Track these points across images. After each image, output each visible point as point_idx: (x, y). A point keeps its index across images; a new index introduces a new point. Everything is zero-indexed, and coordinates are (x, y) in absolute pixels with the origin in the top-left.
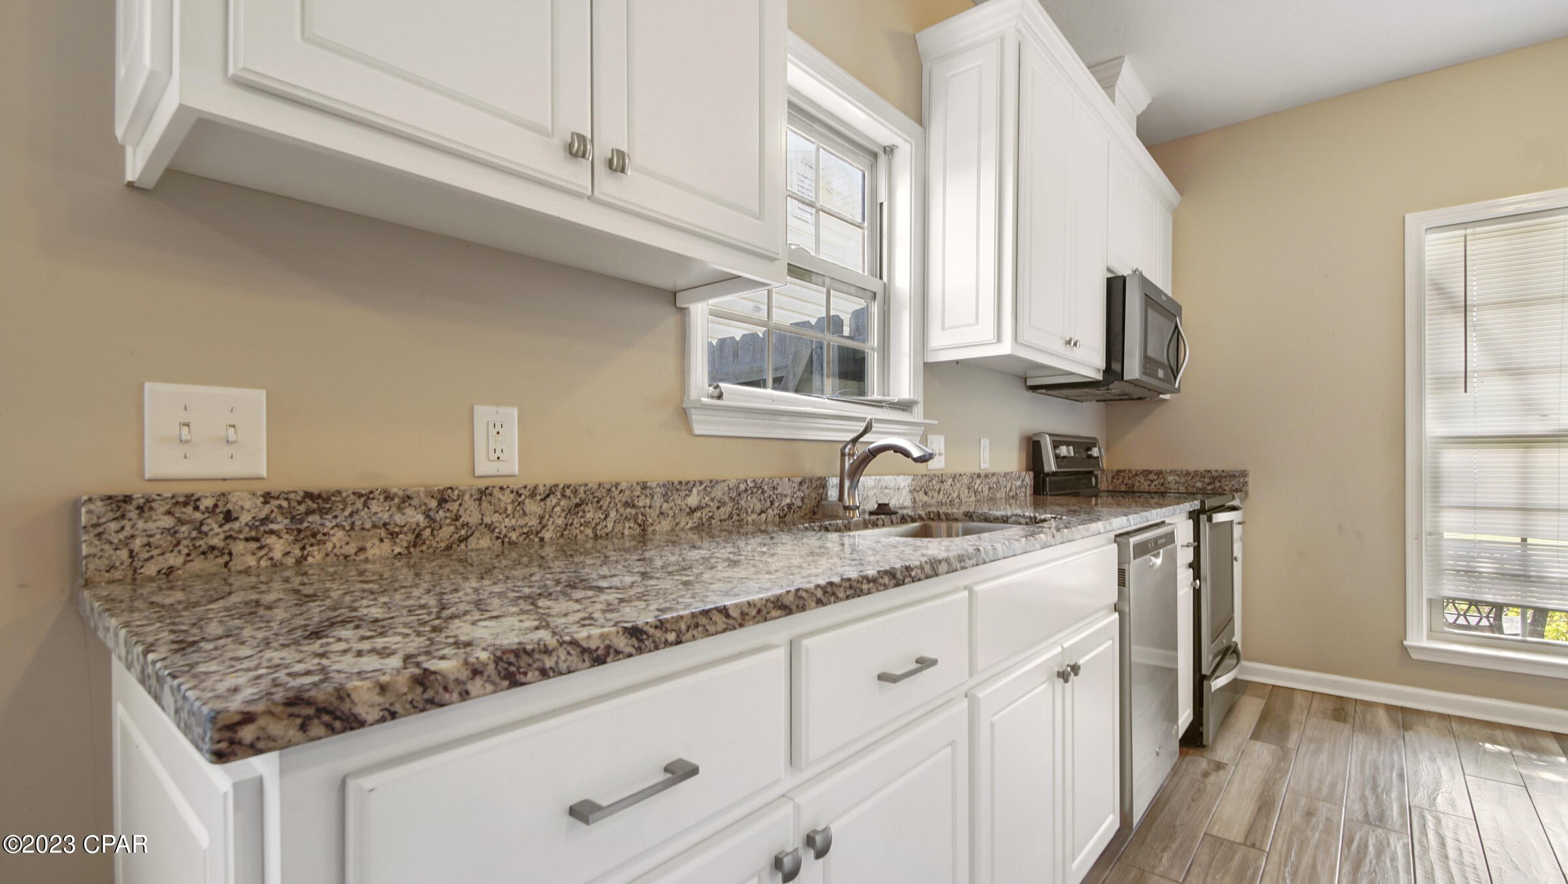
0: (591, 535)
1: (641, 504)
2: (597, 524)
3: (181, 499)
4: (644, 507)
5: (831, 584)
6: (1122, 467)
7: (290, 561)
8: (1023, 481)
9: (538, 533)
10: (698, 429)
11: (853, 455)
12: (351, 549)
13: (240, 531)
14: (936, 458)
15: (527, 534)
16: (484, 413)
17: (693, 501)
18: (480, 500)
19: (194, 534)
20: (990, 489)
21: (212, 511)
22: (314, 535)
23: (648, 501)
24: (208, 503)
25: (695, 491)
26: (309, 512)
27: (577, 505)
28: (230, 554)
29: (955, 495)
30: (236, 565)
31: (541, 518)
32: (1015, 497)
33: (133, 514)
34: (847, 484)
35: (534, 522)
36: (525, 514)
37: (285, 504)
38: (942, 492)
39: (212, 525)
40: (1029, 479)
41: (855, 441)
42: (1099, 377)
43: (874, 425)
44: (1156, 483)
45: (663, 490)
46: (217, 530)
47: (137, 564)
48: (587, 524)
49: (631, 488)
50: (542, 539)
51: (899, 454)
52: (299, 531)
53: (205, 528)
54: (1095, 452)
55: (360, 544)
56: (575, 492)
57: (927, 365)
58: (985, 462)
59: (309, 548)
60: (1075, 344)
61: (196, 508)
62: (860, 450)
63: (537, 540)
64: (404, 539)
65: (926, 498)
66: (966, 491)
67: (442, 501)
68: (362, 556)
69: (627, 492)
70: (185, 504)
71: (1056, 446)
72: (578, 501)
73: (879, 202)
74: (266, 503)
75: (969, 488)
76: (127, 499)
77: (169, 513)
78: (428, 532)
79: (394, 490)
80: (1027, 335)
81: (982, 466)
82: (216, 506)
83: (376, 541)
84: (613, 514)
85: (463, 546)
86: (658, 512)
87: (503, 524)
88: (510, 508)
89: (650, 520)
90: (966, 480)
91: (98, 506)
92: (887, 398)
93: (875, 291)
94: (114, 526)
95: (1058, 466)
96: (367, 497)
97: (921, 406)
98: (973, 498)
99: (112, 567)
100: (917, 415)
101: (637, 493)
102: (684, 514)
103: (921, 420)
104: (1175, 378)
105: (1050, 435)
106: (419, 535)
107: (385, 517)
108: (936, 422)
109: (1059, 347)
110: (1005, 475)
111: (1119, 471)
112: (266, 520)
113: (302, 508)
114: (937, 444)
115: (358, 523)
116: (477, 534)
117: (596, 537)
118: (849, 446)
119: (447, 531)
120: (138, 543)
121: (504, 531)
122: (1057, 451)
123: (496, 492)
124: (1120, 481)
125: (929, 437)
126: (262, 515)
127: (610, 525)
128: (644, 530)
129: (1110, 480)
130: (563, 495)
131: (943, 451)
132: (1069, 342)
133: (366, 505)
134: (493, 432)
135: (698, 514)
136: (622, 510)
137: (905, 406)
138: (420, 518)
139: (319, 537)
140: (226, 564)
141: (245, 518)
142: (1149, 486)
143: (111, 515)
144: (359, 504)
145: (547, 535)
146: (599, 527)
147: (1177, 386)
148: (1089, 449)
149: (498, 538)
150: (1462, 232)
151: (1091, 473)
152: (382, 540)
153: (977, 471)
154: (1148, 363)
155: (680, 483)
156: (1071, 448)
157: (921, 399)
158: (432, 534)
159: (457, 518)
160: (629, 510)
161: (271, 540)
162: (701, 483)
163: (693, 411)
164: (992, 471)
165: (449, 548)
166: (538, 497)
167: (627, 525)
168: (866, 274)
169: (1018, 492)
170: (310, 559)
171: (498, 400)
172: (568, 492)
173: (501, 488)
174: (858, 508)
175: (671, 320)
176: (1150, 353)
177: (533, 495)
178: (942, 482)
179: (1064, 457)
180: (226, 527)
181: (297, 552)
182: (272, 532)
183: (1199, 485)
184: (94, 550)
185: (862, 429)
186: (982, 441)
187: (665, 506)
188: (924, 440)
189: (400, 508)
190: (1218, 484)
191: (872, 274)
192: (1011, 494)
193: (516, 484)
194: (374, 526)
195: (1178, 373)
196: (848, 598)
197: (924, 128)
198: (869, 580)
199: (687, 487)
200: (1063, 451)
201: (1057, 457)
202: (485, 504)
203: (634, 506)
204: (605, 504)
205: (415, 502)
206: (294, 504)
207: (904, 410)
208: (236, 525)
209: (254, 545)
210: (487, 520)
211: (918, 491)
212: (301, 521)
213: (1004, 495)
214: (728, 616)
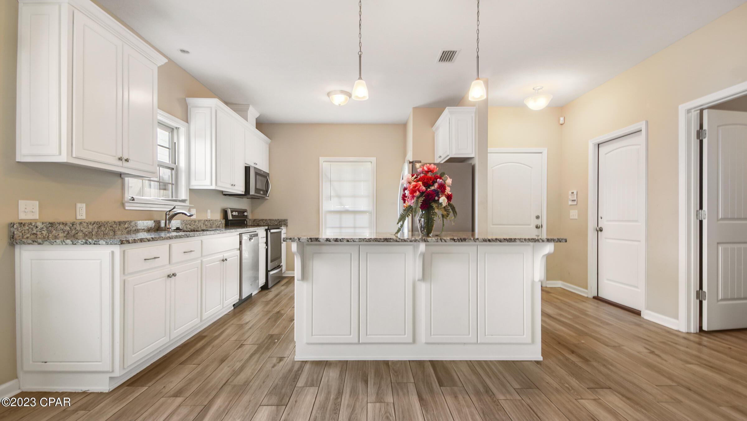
0: (103, 234)
1: (114, 226)
2: (104, 231)
3: (30, 223)
4: (115, 227)
5: (177, 235)
6: (256, 218)
7: (46, 236)
8: (221, 222)
9: (92, 232)
10: (127, 208)
11: (169, 215)
12: (56, 235)
13: (38, 230)
14: (194, 215)
15: (89, 233)
16: (79, 205)
17: (126, 226)
18: (80, 225)
19: (31, 230)
20: (210, 224)
21: (34, 226)
22: (50, 231)
23: (115, 226)
24: (33, 224)
25: (127, 223)
26: (50, 227)
27: (100, 226)
28: (37, 235)
29: (199, 226)
30: (38, 237)
31: (92, 229)
32: (219, 227)
33: (22, 226)
34: (167, 222)
35: (91, 230)
36: (89, 228)
37: (46, 225)
38: (195, 225)
39: (34, 228)
40: (223, 222)
41: (170, 211)
42: (243, 193)
43: (176, 206)
44: (265, 223)
45: (119, 223)
46: (35, 230)
47: (23, 236)
48: (102, 231)
49: (112, 223)
50: (92, 234)
51: (184, 215)
52: (48, 230)
53: (33, 229)
54: (245, 214)
55: (58, 234)
56: (99, 223)
57: (190, 189)
58: (209, 216)
59: (50, 234)
60: (234, 185)
61: (32, 225)
62: (171, 213)
63: (91, 234)
64: (66, 233)
65: (190, 227)
66: (203, 225)
67: (73, 225)
68: (58, 236)
69: (111, 224)
70: (30, 224)
71: (232, 212)
72: (100, 225)
73: (174, 142)
74: (43, 224)
75: (204, 224)
76: (22, 223)
77: (28, 226)
78: (70, 232)
79: (64, 222)
80: (219, 184)
81: (208, 218)
82: (35, 225)
83: (61, 233)
84: (108, 229)
85: (77, 235)
86: (118, 229)
87: (85, 230)
88: (86, 227)
89: (116, 231)
90: (203, 222)
91: (17, 224)
92: (177, 199)
93: (173, 168)
94: (20, 228)
95: (233, 218)
96: (59, 224)
97: (188, 201)
98: (205, 227)
99: (19, 236)
100: (187, 203)
101: (113, 224)
102: (124, 229)
103: (189, 205)
104: (267, 193)
105: (230, 209)
106: (68, 232)
107: (62, 228)
108: (193, 205)
109: (230, 186)
110: (216, 220)
111: (255, 220)
112: (43, 228)
113: (48, 226)
114: (193, 211)
115: (58, 229)
116: (79, 232)
117: (104, 234)
118: (168, 212)
119: (74, 231)
120: (23, 232)
121: (85, 232)
122: (232, 214)
123: (83, 223)
124: (255, 222)
125: (191, 209)
126: (42, 227)
127: (107, 231)
128: (115, 233)
129: (252, 222)
130: (97, 224)
131: (195, 213)
132: (232, 185)
133: (59, 225)
134: (81, 209)
135: (127, 229)
136: (110, 228)
137: (184, 201)
138: (69, 229)
139: (51, 232)
140: (36, 237)
141: (39, 227)
142: (263, 224)
143: (19, 226)
144: (58, 225)
145: (94, 233)
146: (105, 232)
147: (268, 195)
148: (244, 213)
149: (83, 233)
150: (330, 163)
151: (245, 220)
152: (62, 233)
153: (206, 219)
154: (257, 190)
155: (123, 221)
156: (237, 213)
157: (188, 199)
158: (71, 232)
159: (76, 229)
160: (111, 228)
161: (43, 232)
162: (128, 222)
163: (126, 204)
164: (212, 219)
165: (74, 235)
166: (92, 224)
167: (111, 232)
168: (170, 163)
169: (220, 225)
170: (50, 236)
171: (81, 202)
172: (98, 223)
173: (84, 222)
174: (171, 228)
175: (120, 181)
176: (258, 187)
177: (90, 224)
178: (195, 222)
179: (235, 215)
180: (37, 229)
181: (47, 235)
182: (43, 230)
183: (276, 223)
184: (17, 233)
185: (173, 208)
186: (208, 210)
187: (120, 227)
188: (189, 211)
189: (65, 226)
190: (281, 223)
191: (172, 163)
192: (217, 226)
193: (87, 221)
194: (61, 230)
195: (268, 191)
196: (179, 238)
197: (189, 124)
198: (183, 236)
199: (125, 223)
200: (234, 213)
201: (232, 215)
202: (81, 226)
203: (112, 227)
204: (106, 226)
205: (68, 225)
206: (47, 225)
207: (183, 202)
208: (38, 229)
209: (41, 233)
210: (81, 229)
211: (188, 225)
212: (48, 228)
213: (215, 226)
214: (163, 238)
